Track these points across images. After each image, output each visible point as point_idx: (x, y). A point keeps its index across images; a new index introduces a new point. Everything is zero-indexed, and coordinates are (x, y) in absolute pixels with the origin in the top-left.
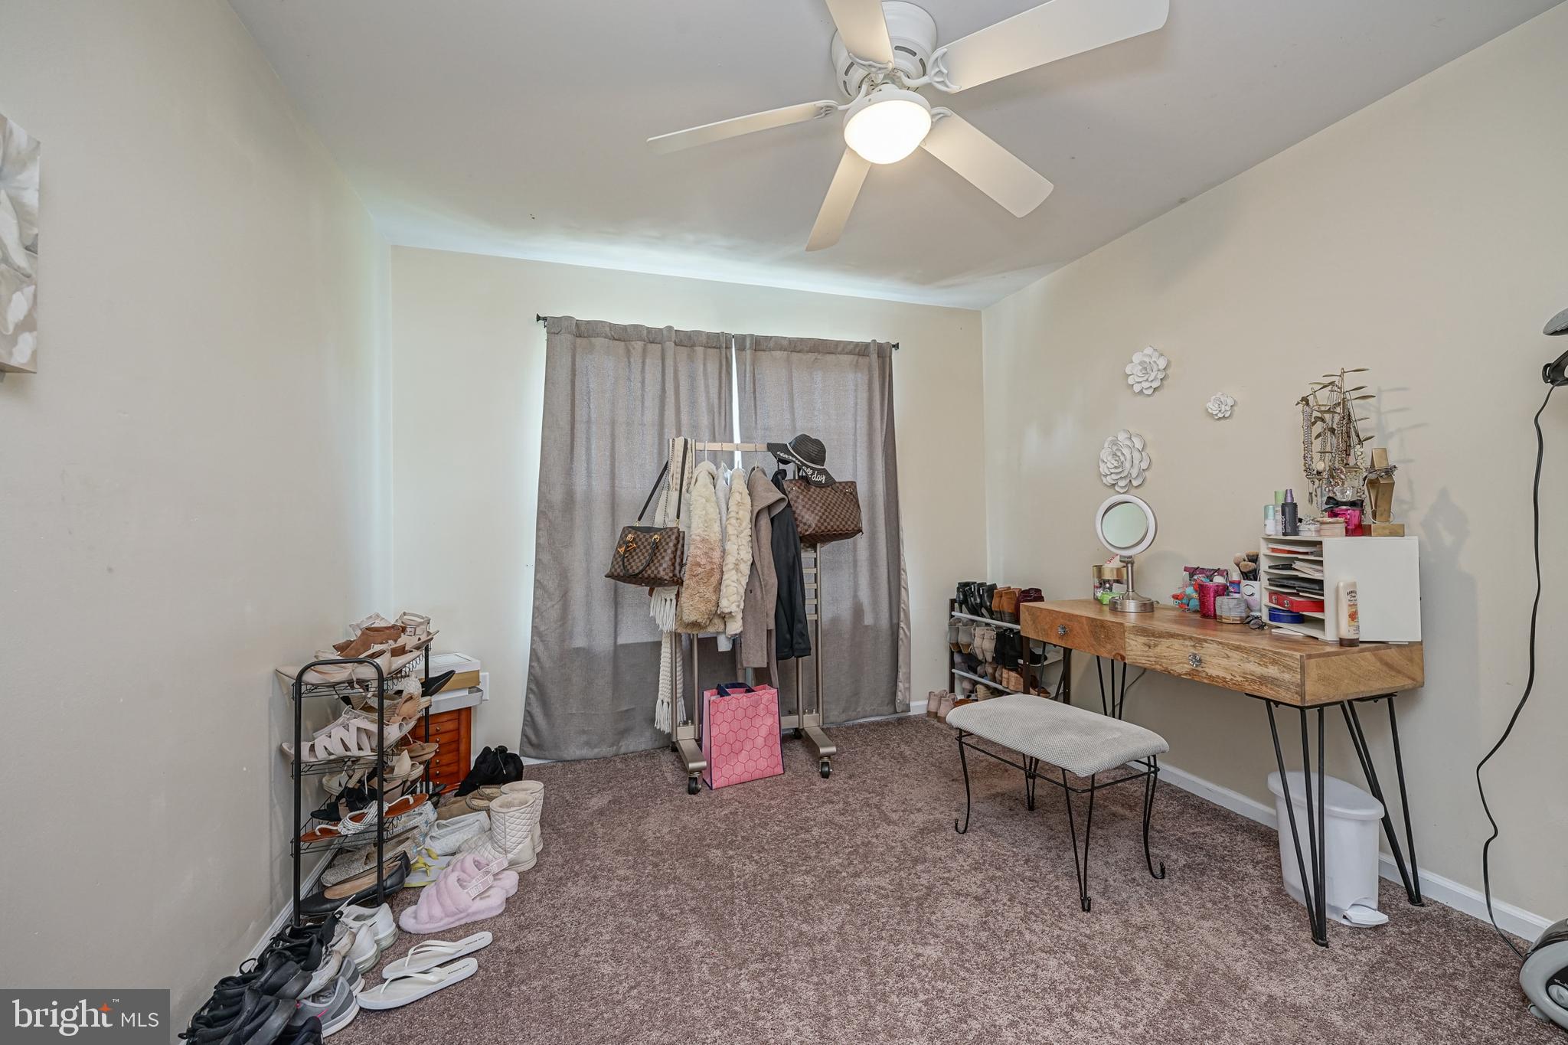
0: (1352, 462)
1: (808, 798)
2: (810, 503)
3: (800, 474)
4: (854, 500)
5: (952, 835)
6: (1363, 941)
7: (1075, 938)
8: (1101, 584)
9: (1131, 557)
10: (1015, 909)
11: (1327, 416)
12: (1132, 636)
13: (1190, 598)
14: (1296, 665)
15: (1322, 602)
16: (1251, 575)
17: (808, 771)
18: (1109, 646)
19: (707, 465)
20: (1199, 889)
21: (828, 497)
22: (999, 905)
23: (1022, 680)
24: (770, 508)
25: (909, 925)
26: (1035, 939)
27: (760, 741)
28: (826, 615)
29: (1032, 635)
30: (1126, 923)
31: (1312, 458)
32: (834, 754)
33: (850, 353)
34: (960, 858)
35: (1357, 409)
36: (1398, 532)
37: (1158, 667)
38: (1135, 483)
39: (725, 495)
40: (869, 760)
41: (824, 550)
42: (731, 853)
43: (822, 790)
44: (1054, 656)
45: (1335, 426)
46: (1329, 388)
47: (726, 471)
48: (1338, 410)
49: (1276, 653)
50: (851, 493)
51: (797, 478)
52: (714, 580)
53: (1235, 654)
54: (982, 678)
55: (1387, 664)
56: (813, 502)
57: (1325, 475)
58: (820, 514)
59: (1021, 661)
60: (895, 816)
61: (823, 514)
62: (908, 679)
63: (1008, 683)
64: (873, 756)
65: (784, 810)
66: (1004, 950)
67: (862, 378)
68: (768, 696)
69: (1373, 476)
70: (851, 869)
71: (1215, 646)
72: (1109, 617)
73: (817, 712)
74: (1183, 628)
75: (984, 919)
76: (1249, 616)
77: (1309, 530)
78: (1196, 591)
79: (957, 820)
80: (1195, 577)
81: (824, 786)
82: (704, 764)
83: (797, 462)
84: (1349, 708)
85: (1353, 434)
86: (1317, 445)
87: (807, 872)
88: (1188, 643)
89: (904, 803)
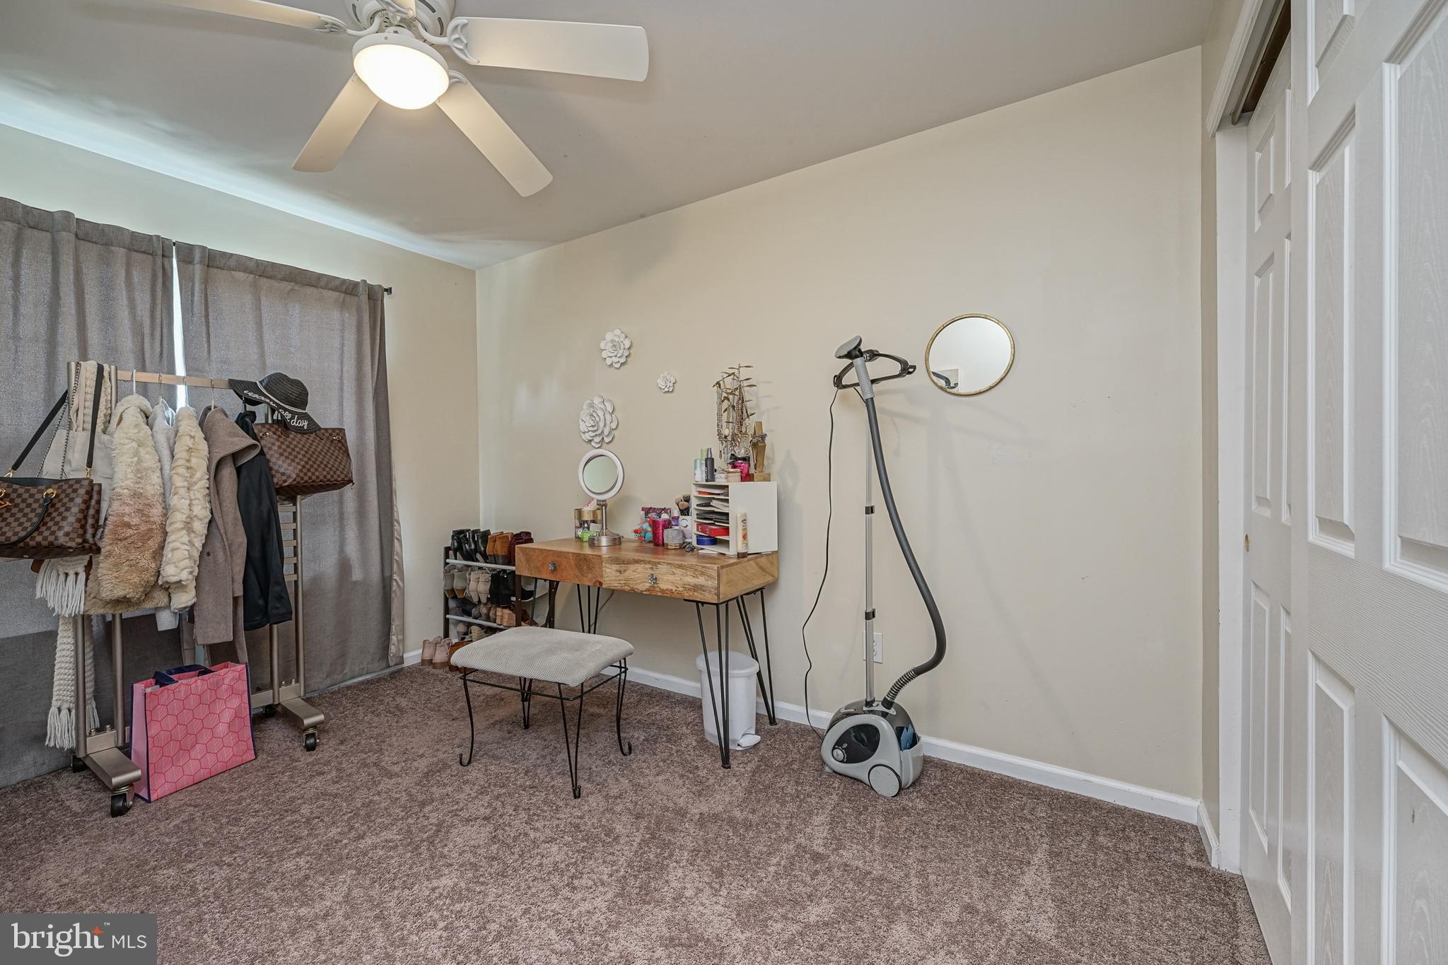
0: (744, 430)
1: (291, 777)
2: (289, 450)
3: (275, 418)
4: (343, 448)
5: (457, 769)
6: (748, 757)
7: (570, 823)
8: (581, 524)
9: (605, 501)
10: (520, 816)
11: (731, 397)
12: (608, 565)
13: (646, 532)
14: (715, 574)
15: (728, 528)
16: (685, 512)
17: (288, 748)
18: (590, 576)
19: (134, 402)
20: (655, 754)
21: (311, 444)
22: (506, 817)
23: (514, 615)
24: (235, 456)
25: (422, 865)
26: (538, 834)
27: (222, 728)
28: (307, 573)
29: (525, 573)
30: (607, 797)
31: (722, 426)
32: (322, 722)
33: (335, 289)
34: (467, 788)
35: (747, 394)
36: (767, 478)
37: (627, 588)
38: (607, 440)
39: (168, 440)
40: (362, 720)
41: (305, 504)
42: (190, 866)
43: (308, 765)
44: (542, 589)
45: (735, 404)
46: (732, 377)
47: (167, 409)
48: (737, 393)
49: (704, 567)
50: (339, 441)
51: (270, 422)
52: (153, 544)
53: (679, 571)
54: (477, 619)
55: (761, 568)
56: (293, 450)
57: (729, 438)
58: (302, 463)
59: (513, 599)
60: (396, 769)
61: (307, 463)
62: (403, 631)
63: (502, 619)
64: (366, 716)
65: (260, 798)
66: (513, 854)
67: (350, 319)
68: (233, 675)
69: (755, 440)
70: (353, 834)
71: (666, 566)
72: (587, 551)
73: (297, 681)
74: (641, 555)
75: (493, 834)
76: (684, 543)
77: (721, 477)
78: (650, 525)
79: (461, 755)
80: (649, 515)
81: (310, 760)
82: (138, 773)
83: (271, 403)
84: (740, 600)
85: (745, 412)
86: (725, 417)
87: (299, 854)
88: (648, 566)
89: (405, 753)
